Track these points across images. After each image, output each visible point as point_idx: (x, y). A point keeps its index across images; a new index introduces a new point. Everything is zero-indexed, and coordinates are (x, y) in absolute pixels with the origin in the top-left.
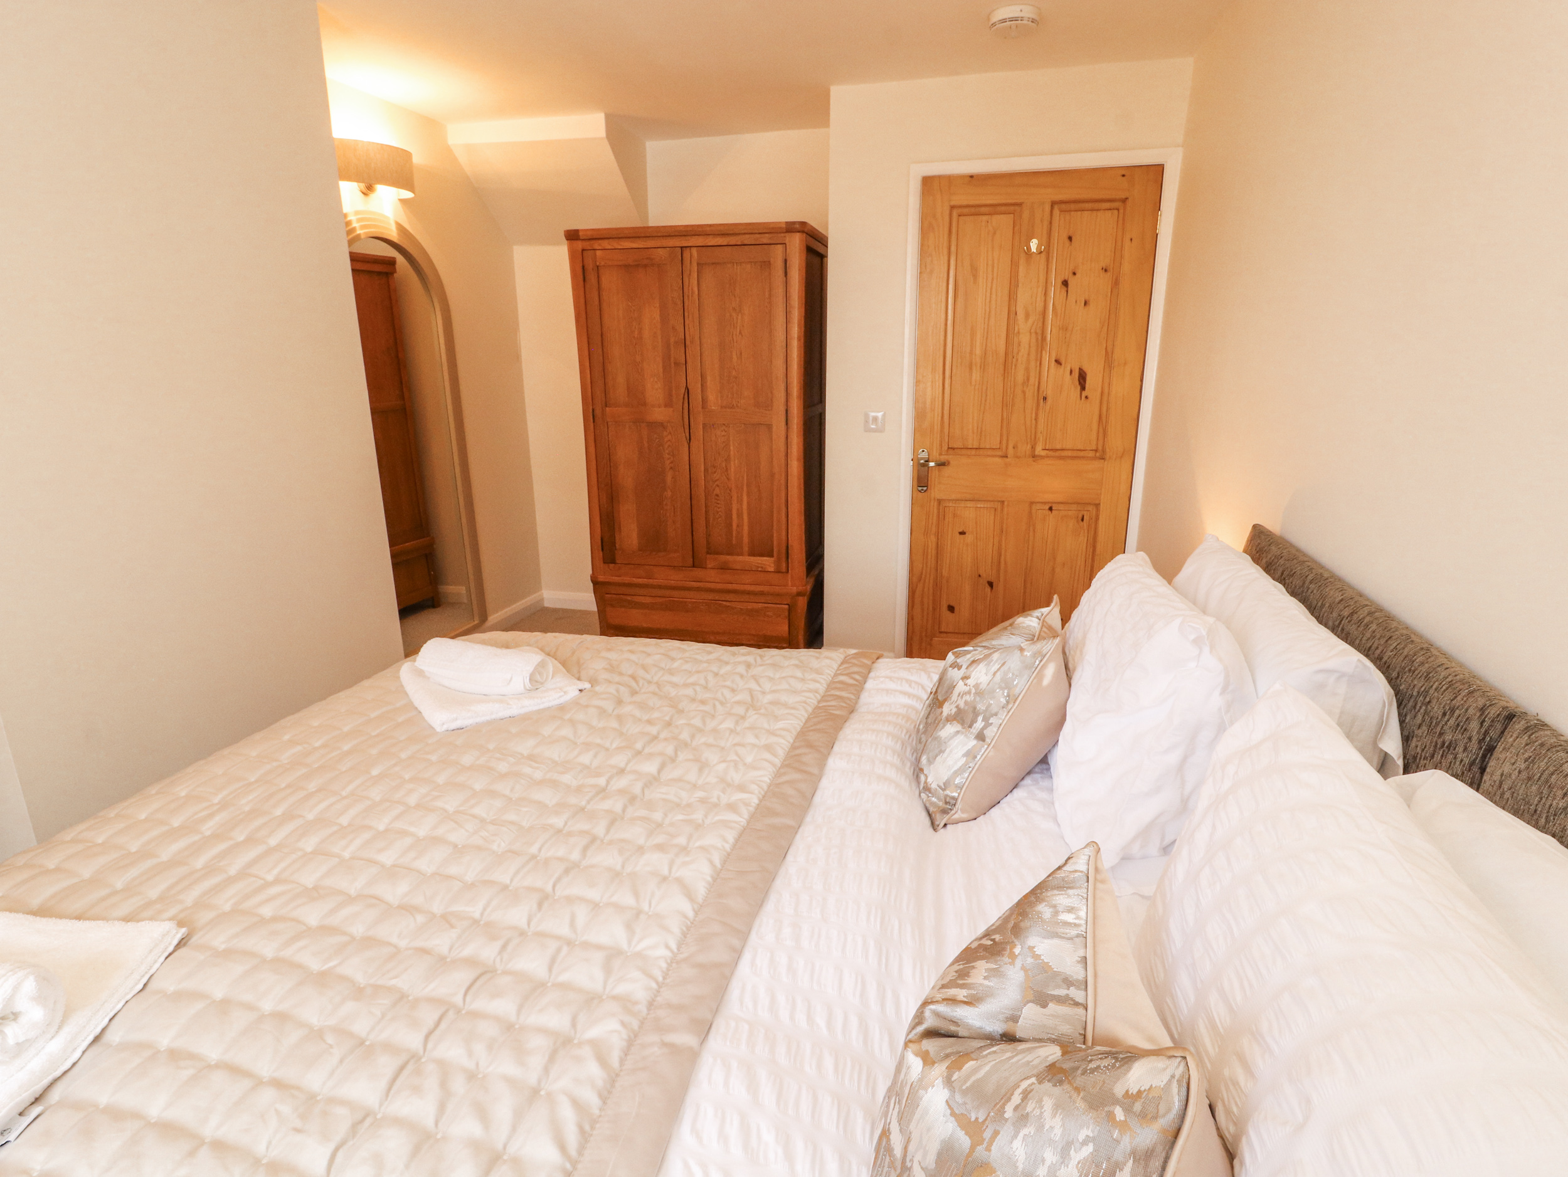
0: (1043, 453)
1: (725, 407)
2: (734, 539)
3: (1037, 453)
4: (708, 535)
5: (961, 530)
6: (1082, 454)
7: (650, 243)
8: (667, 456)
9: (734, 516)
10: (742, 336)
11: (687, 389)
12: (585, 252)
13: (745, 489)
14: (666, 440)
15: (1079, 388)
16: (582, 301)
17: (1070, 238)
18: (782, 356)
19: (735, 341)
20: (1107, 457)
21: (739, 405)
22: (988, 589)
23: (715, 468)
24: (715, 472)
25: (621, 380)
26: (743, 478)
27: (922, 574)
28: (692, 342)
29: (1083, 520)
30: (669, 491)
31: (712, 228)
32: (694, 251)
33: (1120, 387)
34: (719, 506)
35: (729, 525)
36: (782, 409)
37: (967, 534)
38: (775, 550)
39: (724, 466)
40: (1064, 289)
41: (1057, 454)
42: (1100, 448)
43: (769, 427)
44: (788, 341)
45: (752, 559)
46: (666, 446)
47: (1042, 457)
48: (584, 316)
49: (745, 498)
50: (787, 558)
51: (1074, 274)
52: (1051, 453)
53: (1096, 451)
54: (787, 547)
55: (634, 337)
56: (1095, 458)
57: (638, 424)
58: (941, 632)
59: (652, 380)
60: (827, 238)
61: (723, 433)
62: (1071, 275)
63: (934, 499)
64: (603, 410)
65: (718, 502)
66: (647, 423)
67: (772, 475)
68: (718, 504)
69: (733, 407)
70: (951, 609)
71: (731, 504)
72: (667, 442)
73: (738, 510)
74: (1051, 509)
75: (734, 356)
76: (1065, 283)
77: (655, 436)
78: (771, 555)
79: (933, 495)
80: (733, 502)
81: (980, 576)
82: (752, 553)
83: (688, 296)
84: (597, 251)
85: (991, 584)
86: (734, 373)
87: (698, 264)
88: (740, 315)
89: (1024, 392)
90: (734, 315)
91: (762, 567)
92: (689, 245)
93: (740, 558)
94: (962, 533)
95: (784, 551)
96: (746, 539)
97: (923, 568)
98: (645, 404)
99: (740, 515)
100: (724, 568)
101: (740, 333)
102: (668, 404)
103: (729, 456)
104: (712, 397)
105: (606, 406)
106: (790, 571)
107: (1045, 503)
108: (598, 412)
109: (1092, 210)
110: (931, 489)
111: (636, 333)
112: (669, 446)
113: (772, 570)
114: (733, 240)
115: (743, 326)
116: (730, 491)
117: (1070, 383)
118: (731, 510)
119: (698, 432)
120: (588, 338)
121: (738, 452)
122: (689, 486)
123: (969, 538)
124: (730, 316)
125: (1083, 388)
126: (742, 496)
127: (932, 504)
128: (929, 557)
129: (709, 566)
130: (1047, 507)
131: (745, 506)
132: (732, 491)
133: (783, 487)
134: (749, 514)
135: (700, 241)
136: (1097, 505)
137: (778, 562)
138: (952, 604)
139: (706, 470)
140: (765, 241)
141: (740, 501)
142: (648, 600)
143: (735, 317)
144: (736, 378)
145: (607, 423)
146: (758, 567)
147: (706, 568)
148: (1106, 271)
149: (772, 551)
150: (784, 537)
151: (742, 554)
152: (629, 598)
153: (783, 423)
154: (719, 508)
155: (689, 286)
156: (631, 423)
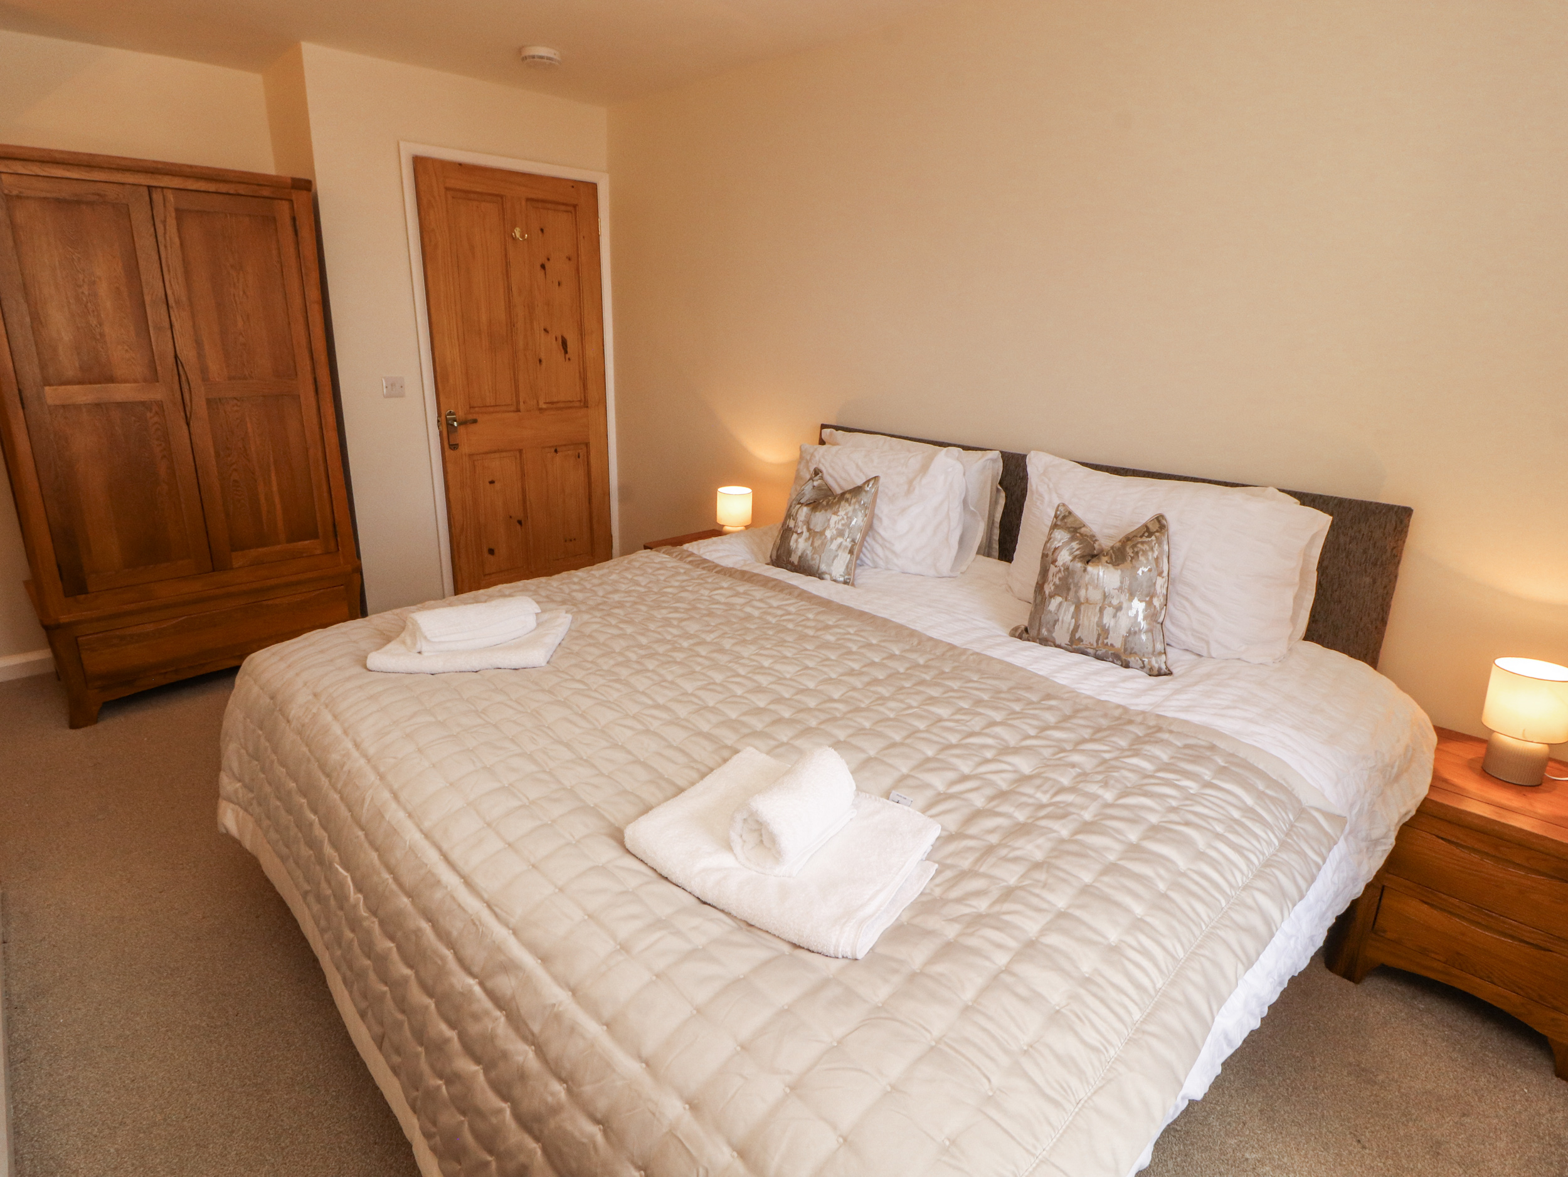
0: (544, 406)
1: (234, 379)
2: (265, 527)
3: (540, 407)
4: (230, 530)
5: (490, 480)
6: (571, 405)
7: (97, 175)
8: (156, 442)
9: (263, 501)
11: (176, 357)
13: (272, 468)
15: (563, 351)
17: (542, 230)
18: (301, 321)
19: (238, 303)
20: (589, 406)
21: (253, 375)
22: (518, 527)
23: (229, 450)
24: (230, 455)
26: (268, 457)
27: (463, 525)
28: (177, 302)
29: (579, 457)
31: (193, 170)
32: (168, 193)
33: (591, 352)
34: (240, 493)
35: (256, 513)
36: (309, 377)
37: (496, 483)
38: (320, 531)
39: (241, 446)
40: (543, 272)
41: (554, 406)
42: (583, 399)
43: (294, 397)
44: (308, 305)
45: (292, 545)
47: (545, 409)
49: (273, 478)
50: (336, 536)
51: (548, 259)
52: (550, 406)
53: (580, 401)
54: (334, 525)
55: (83, 293)
56: (580, 407)
58: (485, 575)
62: (546, 260)
63: (465, 455)
64: (39, 390)
65: (239, 489)
67: (306, 450)
68: (239, 491)
70: (491, 552)
71: (256, 488)
72: (154, 424)
73: (266, 494)
74: (556, 451)
75: (239, 320)
76: (543, 267)
77: (134, 419)
78: (315, 536)
79: (463, 452)
80: (258, 486)
81: (511, 517)
82: (291, 539)
85: (520, 522)
86: (240, 339)
87: (177, 210)
88: (241, 273)
89: (525, 355)
90: (233, 272)
91: (306, 552)
92: (162, 185)
93: (276, 547)
94: (492, 482)
95: (330, 529)
96: (281, 525)
97: (463, 520)
98: (111, 379)
99: (269, 499)
100: (256, 563)
101: (244, 293)
102: (153, 380)
103: (246, 434)
104: (214, 366)
105: (45, 385)
106: (340, 549)
107: (550, 447)
109: (555, 210)
110: (461, 446)
112: (157, 429)
113: (318, 552)
114: (223, 188)
115: (247, 286)
116: (253, 473)
117: (556, 346)
118: (256, 496)
119: (200, 409)
121: (257, 429)
122: (195, 475)
123: (497, 485)
124: (228, 273)
125: (566, 352)
126: (269, 477)
127: (464, 459)
128: (468, 508)
129: (236, 564)
130: (553, 450)
131: (275, 488)
132: (256, 473)
133: (321, 462)
134: (281, 497)
135: (176, 183)
136: (587, 445)
137: (325, 543)
138: (491, 547)
139: (217, 455)
140: (264, 194)
141: (268, 483)
143: (234, 275)
144: (244, 345)
145: (49, 407)
146: (301, 552)
147: (232, 569)
148: (570, 259)
149: (316, 531)
150: (329, 515)
151: (278, 543)
153: (312, 393)
154: (240, 496)
155: (165, 233)
156: (92, 405)
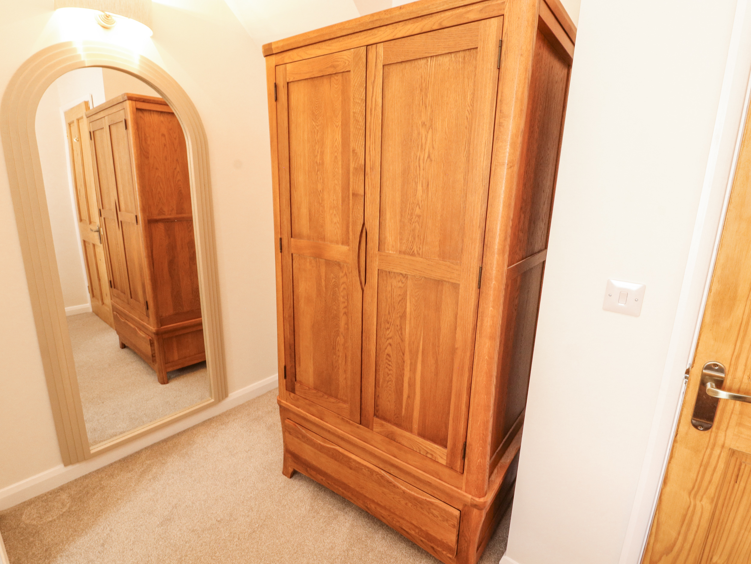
1: (405, 253)
2: (403, 410)
4: (376, 397)
7: (335, 46)
8: (341, 299)
9: (406, 385)
10: (431, 160)
11: (365, 226)
12: (277, 67)
13: (420, 356)
14: (342, 281)
16: (275, 124)
18: (481, 191)
19: (422, 168)
21: (420, 252)
23: (388, 323)
24: (388, 329)
25: (304, 211)
26: (419, 343)
28: (372, 169)
30: (342, 337)
31: (403, 11)
32: (381, 47)
34: (390, 367)
35: (399, 392)
38: (450, 441)
39: (398, 323)
43: (455, 287)
44: (493, 169)
45: (420, 440)
46: (342, 289)
48: (275, 140)
49: (419, 367)
50: (464, 457)
54: (465, 444)
55: (317, 162)
57: (318, 259)
59: (331, 212)
60: (576, 30)
61: (400, 284)
63: (723, 446)
64: (288, 240)
65: (390, 363)
66: (325, 259)
67: (453, 351)
68: (389, 365)
69: (413, 255)
71: (403, 369)
72: (343, 283)
73: (410, 378)
75: (420, 188)
77: (332, 275)
78: (443, 445)
79: (720, 441)
80: (405, 368)
82: (422, 435)
83: (371, 110)
84: (287, 65)
86: (418, 211)
87: (385, 66)
88: (430, 132)
90: (423, 132)
91: (432, 455)
92: (376, 41)
93: (407, 434)
95: (460, 446)
96: (416, 414)
97: (677, 539)
98: (324, 239)
99: (412, 385)
100: (391, 437)
101: (429, 156)
102: (345, 242)
103: (405, 312)
104: (390, 238)
105: (292, 237)
106: (465, 472)
108: (285, 242)
110: (718, 428)
111: (319, 157)
112: (344, 289)
113: (444, 462)
115: (433, 148)
116: (403, 354)
118: (402, 375)
119: (373, 279)
120: (278, 164)
121: (415, 311)
122: (360, 337)
124: (419, 134)
126: (416, 362)
127: (717, 451)
128: (694, 528)
129: (377, 430)
131: (418, 377)
132: (405, 355)
134: (422, 389)
135: (388, 33)
137: (452, 456)
140: (472, 16)
141: (413, 370)
142: (319, 441)
143: (424, 136)
144: (419, 216)
145: (292, 254)
146: (427, 453)
147: (373, 430)
149: (446, 440)
150: (462, 431)
151: (411, 431)
152: (304, 431)
154: (390, 370)
155: (372, 96)
156: (312, 258)
